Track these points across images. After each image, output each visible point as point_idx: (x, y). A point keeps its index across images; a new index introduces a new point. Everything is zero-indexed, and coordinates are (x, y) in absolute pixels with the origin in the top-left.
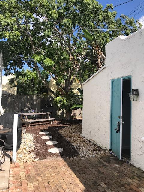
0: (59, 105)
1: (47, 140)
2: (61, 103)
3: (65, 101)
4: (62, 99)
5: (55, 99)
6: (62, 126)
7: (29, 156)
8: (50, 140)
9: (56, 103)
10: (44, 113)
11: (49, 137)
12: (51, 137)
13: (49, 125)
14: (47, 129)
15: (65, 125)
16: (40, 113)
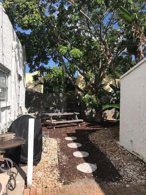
0: (88, 104)
1: (75, 150)
2: (91, 102)
3: (95, 100)
4: (92, 97)
5: (84, 97)
6: (92, 129)
7: (51, 176)
8: (79, 149)
9: (85, 102)
10: (71, 114)
11: (77, 145)
12: (80, 145)
13: (76, 128)
14: (75, 132)
15: (95, 129)
16: (66, 114)
